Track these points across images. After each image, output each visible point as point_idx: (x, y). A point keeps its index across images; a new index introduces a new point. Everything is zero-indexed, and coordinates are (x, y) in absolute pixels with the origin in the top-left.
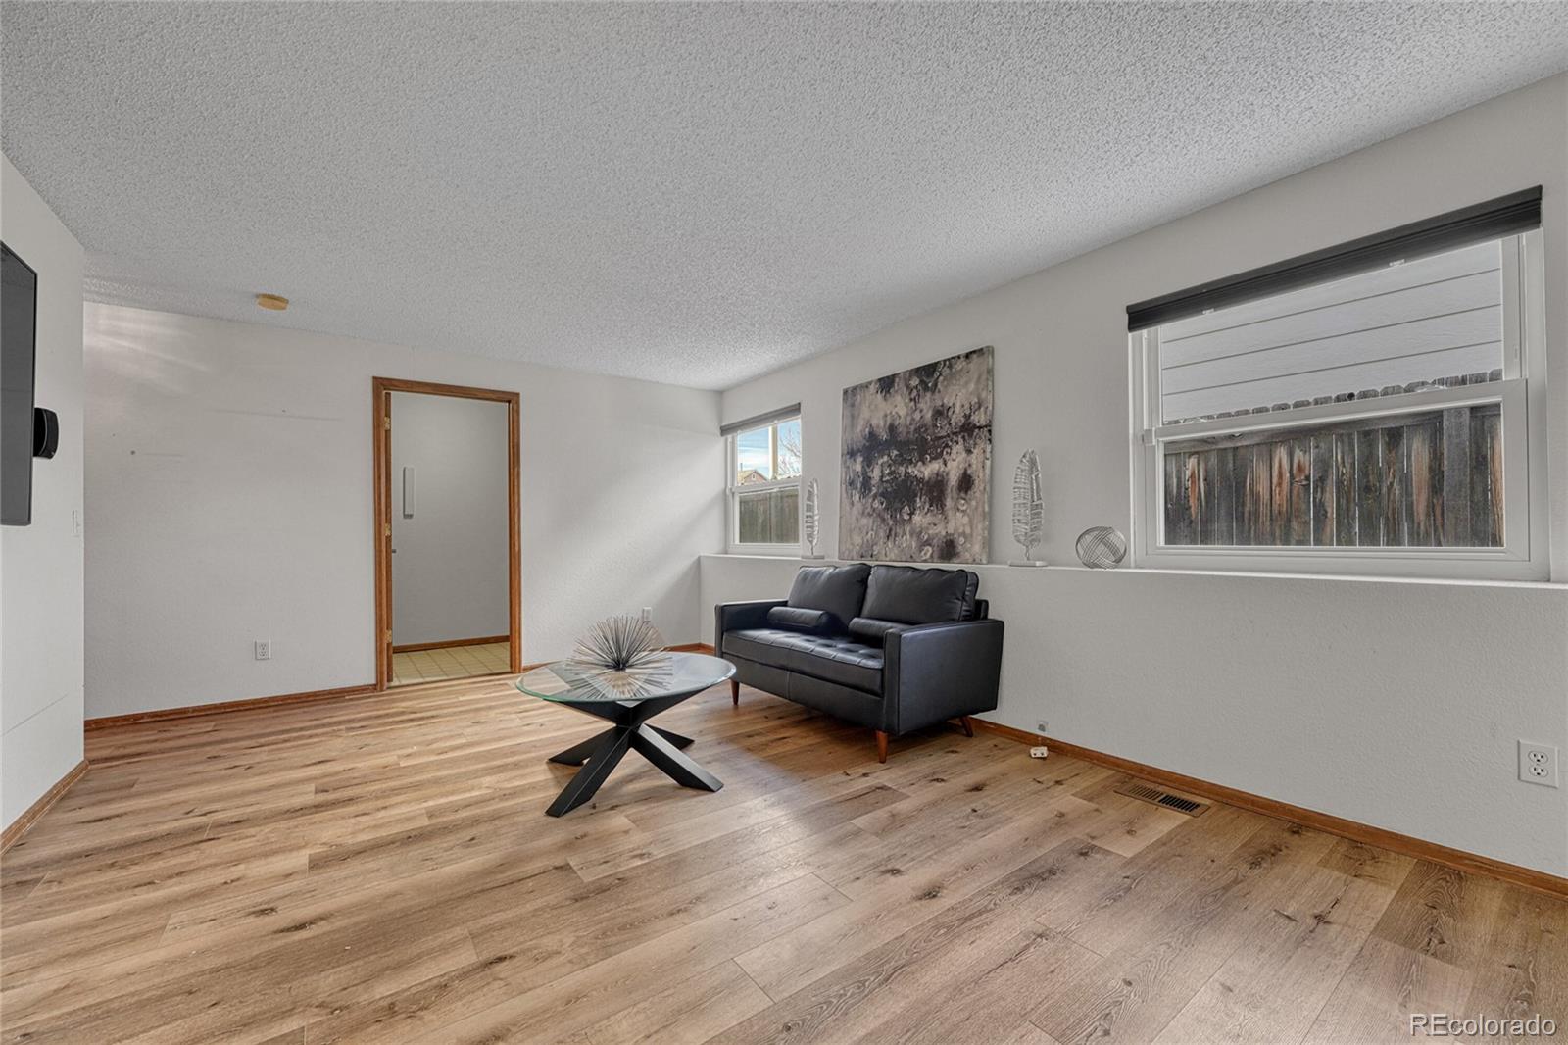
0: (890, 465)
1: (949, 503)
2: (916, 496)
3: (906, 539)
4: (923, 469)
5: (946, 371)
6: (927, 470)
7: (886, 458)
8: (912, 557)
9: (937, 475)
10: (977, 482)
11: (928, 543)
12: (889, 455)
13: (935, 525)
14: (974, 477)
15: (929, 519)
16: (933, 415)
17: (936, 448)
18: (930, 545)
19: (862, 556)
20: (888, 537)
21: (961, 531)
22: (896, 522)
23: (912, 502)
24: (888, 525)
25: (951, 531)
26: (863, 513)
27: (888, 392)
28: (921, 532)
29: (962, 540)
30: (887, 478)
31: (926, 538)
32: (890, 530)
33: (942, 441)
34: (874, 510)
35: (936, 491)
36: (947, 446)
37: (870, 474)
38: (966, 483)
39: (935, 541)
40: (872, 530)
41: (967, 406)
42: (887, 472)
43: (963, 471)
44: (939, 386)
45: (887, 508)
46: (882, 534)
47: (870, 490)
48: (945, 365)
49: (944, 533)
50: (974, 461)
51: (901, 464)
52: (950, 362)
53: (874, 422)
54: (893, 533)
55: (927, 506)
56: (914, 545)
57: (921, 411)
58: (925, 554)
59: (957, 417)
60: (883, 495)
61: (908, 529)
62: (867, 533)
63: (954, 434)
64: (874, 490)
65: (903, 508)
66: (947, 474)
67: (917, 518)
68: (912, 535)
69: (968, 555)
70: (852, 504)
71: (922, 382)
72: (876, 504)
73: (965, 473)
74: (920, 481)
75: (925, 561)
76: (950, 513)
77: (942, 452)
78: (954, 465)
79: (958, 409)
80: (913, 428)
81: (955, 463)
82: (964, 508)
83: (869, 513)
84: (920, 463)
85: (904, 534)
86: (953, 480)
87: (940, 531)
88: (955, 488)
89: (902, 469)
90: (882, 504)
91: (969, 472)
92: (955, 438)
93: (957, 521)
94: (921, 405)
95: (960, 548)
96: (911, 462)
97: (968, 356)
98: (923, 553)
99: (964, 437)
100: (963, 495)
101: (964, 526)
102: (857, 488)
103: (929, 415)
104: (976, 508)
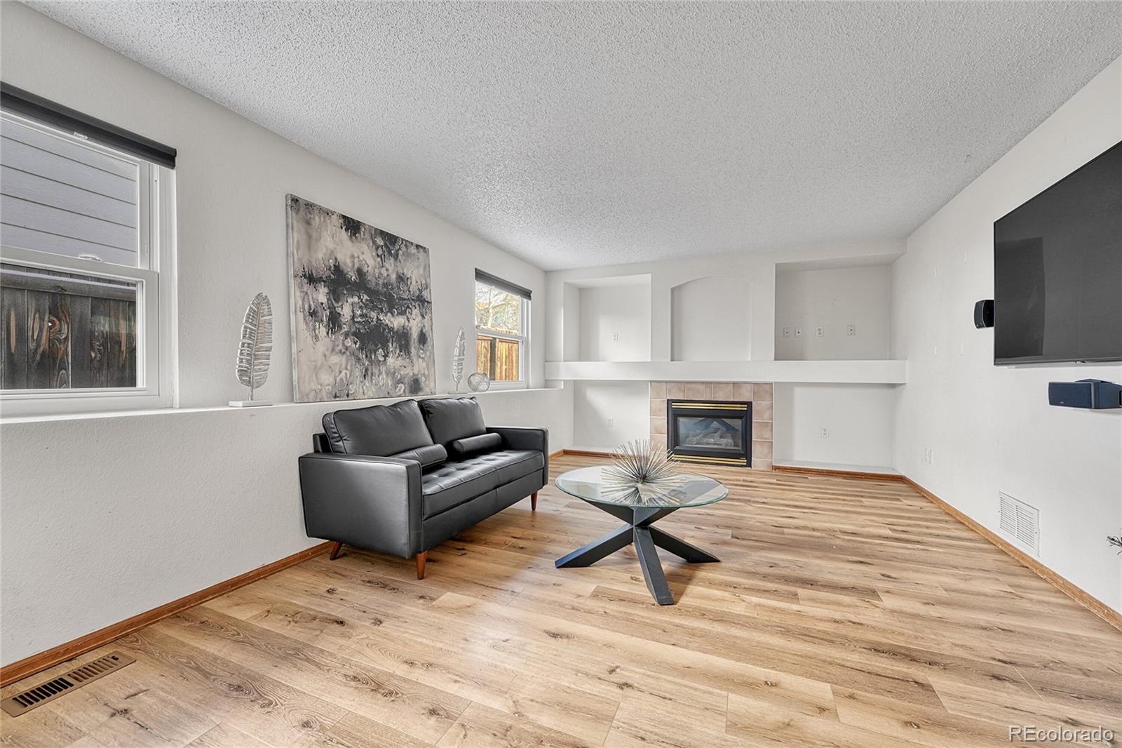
0: (361, 307)
1: (413, 350)
2: (388, 342)
3: (383, 379)
4: (392, 319)
5: (404, 248)
6: (396, 322)
7: (356, 299)
8: (388, 393)
9: (403, 327)
10: (429, 339)
11: (400, 381)
12: (359, 297)
13: (405, 367)
14: (427, 336)
15: (399, 362)
16: (397, 278)
17: (402, 306)
18: (402, 383)
19: (336, 397)
20: (365, 376)
21: (422, 372)
22: (371, 362)
23: (385, 347)
24: (364, 364)
25: (416, 372)
26: (333, 350)
27: (355, 235)
28: (394, 373)
29: (423, 379)
30: (359, 319)
31: (399, 377)
32: (366, 370)
33: (404, 302)
34: (347, 348)
35: (403, 338)
36: (408, 307)
37: (339, 310)
38: (423, 339)
39: (406, 379)
40: (346, 369)
41: (419, 283)
42: (359, 313)
43: (420, 329)
44: (400, 257)
45: (361, 348)
46: (358, 373)
47: (340, 327)
48: (402, 243)
49: (411, 374)
50: (426, 324)
51: (373, 309)
52: (408, 243)
53: (340, 257)
54: (369, 372)
55: (398, 351)
56: (390, 383)
57: (387, 270)
58: (400, 390)
59: (414, 287)
60: (355, 334)
61: (383, 369)
62: (341, 372)
63: (413, 300)
64: (345, 328)
65: (377, 350)
66: (411, 329)
67: (390, 360)
68: (387, 375)
69: (428, 390)
70: (316, 337)
71: (385, 244)
72: (349, 342)
73: (422, 331)
74: (391, 329)
75: (400, 396)
76: (415, 359)
77: (406, 310)
78: (413, 323)
79: (414, 283)
80: (381, 282)
81: (415, 322)
82: (423, 356)
83: (341, 351)
84: (389, 314)
85: (380, 373)
86: (415, 335)
87: (408, 372)
88: (416, 341)
89: (373, 315)
90: (356, 343)
91: (424, 331)
92: (413, 304)
93: (418, 367)
94: (387, 265)
95: (423, 384)
96: (382, 311)
97: (418, 246)
98: (398, 389)
99: (419, 305)
100: (421, 346)
101: (424, 369)
102: (322, 321)
103: (394, 276)
104: (430, 357)
